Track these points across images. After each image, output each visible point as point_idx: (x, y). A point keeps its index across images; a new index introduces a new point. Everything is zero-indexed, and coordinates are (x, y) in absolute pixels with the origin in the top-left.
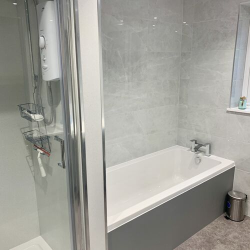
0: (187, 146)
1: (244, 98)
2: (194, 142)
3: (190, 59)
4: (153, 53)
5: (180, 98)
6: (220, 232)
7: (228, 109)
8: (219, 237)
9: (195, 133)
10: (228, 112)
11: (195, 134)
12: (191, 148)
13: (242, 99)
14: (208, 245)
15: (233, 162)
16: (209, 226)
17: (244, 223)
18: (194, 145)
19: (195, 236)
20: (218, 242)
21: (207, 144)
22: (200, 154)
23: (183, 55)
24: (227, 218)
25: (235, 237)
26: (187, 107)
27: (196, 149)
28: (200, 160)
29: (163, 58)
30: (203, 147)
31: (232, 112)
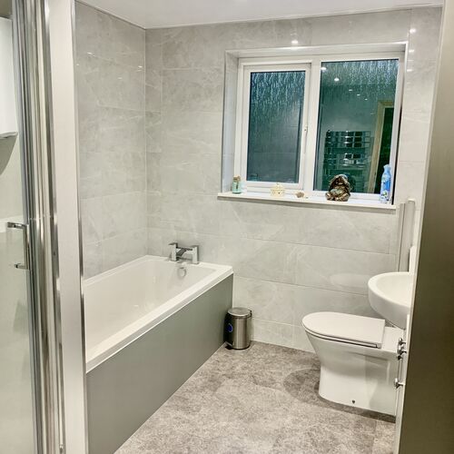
0: (163, 255)
1: (239, 177)
2: (175, 246)
3: (160, 122)
4: (107, 109)
5: (148, 181)
6: (223, 366)
7: (220, 194)
8: (225, 372)
9: (175, 233)
10: (219, 198)
11: (175, 235)
12: (170, 257)
13: (235, 179)
14: (212, 384)
15: (231, 267)
16: (208, 361)
17: (251, 350)
18: (174, 251)
19: (192, 378)
20: (224, 377)
21: (194, 246)
22: (184, 264)
23: (150, 115)
24: (229, 348)
25: (244, 368)
26: (160, 194)
27: (179, 256)
28: (185, 271)
29: (121, 117)
30: (188, 252)
31: (225, 198)
